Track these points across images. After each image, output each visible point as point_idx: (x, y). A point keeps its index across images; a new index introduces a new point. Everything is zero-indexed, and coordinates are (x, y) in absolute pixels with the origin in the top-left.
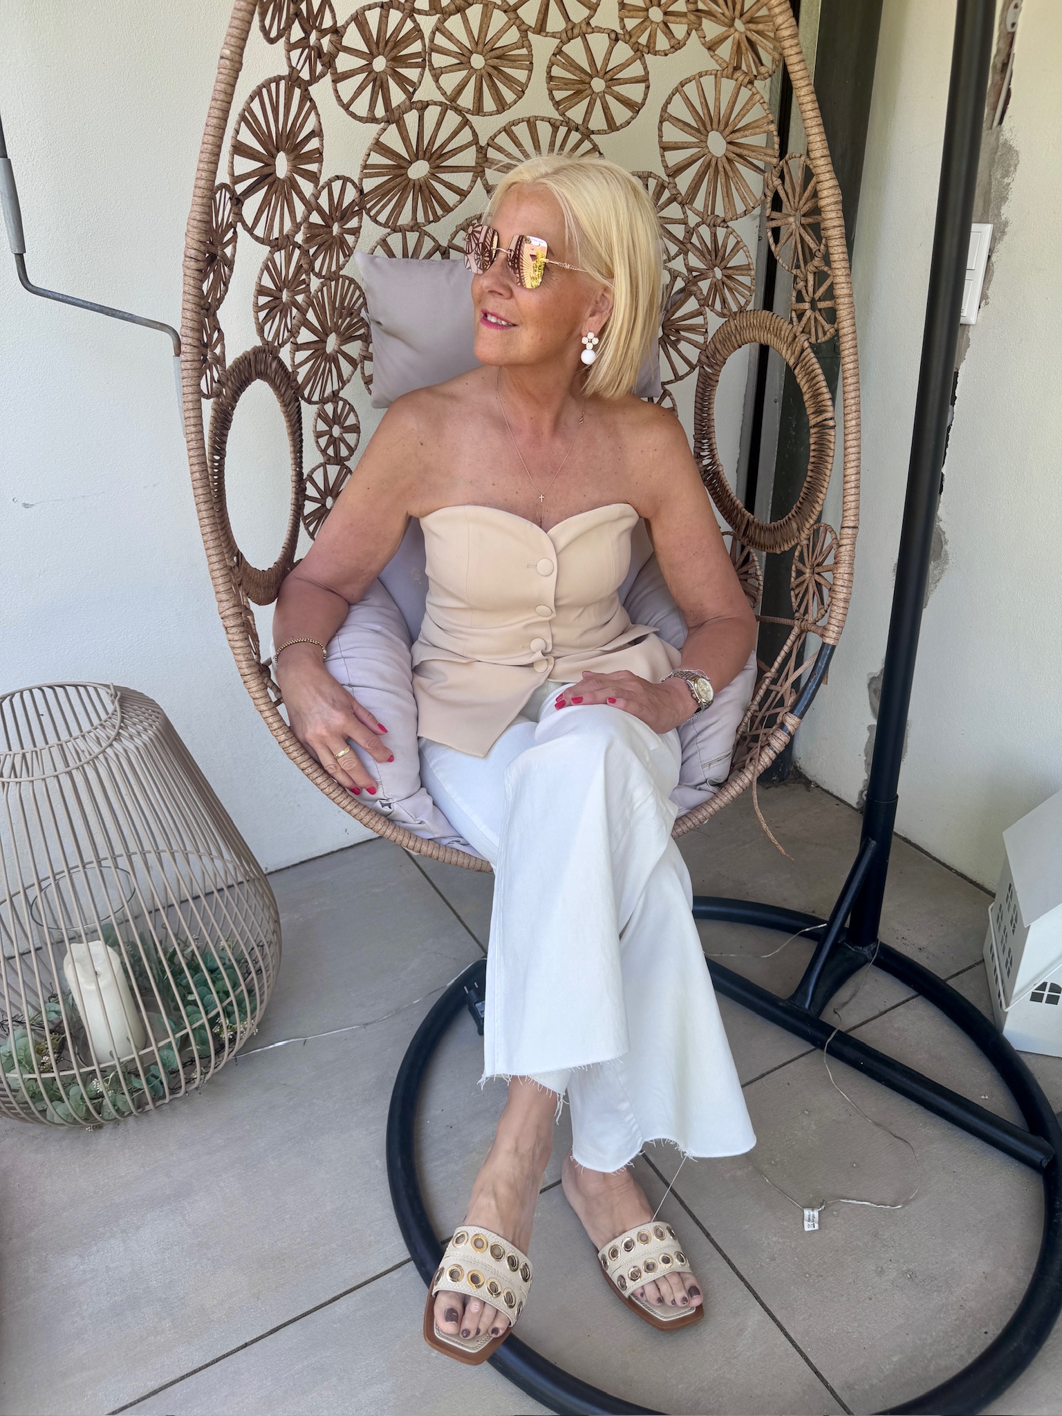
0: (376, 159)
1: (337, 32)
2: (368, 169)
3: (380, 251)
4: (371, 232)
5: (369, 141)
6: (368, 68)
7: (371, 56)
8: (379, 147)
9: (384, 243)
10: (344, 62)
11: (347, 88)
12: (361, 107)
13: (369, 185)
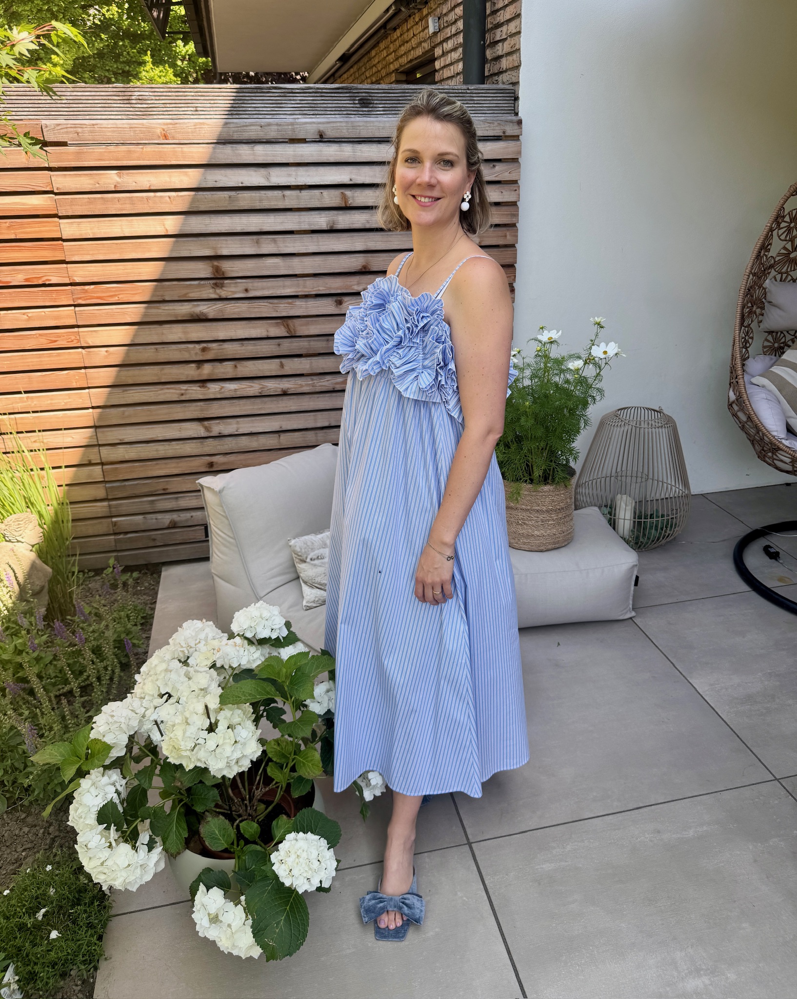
0: (783, 251)
1: (784, 217)
2: (779, 254)
3: (773, 279)
4: (773, 273)
5: (782, 246)
6: (788, 227)
7: (791, 222)
8: (785, 248)
9: (775, 278)
10: (783, 225)
11: (781, 232)
12: (783, 237)
13: (777, 259)
